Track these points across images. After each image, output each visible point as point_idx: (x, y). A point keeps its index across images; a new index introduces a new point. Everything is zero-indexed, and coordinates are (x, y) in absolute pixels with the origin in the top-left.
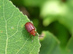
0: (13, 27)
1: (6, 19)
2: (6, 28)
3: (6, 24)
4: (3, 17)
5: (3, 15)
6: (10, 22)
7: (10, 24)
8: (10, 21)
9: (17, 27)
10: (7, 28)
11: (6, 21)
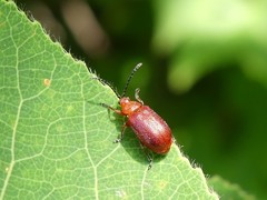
0: (126, 189)
1: (94, 159)
2: (97, 196)
3: (96, 179)
4: (84, 152)
5: (83, 141)
6: (111, 171)
7: (111, 179)
8: (109, 166)
9: (139, 189)
10: (101, 193)
11: (95, 168)
